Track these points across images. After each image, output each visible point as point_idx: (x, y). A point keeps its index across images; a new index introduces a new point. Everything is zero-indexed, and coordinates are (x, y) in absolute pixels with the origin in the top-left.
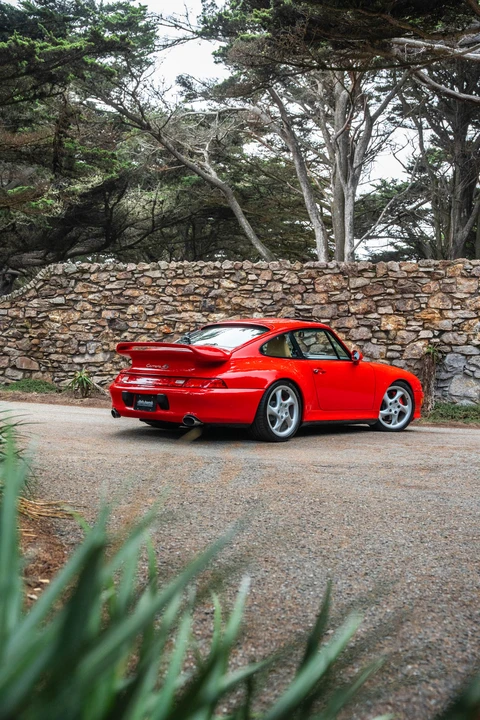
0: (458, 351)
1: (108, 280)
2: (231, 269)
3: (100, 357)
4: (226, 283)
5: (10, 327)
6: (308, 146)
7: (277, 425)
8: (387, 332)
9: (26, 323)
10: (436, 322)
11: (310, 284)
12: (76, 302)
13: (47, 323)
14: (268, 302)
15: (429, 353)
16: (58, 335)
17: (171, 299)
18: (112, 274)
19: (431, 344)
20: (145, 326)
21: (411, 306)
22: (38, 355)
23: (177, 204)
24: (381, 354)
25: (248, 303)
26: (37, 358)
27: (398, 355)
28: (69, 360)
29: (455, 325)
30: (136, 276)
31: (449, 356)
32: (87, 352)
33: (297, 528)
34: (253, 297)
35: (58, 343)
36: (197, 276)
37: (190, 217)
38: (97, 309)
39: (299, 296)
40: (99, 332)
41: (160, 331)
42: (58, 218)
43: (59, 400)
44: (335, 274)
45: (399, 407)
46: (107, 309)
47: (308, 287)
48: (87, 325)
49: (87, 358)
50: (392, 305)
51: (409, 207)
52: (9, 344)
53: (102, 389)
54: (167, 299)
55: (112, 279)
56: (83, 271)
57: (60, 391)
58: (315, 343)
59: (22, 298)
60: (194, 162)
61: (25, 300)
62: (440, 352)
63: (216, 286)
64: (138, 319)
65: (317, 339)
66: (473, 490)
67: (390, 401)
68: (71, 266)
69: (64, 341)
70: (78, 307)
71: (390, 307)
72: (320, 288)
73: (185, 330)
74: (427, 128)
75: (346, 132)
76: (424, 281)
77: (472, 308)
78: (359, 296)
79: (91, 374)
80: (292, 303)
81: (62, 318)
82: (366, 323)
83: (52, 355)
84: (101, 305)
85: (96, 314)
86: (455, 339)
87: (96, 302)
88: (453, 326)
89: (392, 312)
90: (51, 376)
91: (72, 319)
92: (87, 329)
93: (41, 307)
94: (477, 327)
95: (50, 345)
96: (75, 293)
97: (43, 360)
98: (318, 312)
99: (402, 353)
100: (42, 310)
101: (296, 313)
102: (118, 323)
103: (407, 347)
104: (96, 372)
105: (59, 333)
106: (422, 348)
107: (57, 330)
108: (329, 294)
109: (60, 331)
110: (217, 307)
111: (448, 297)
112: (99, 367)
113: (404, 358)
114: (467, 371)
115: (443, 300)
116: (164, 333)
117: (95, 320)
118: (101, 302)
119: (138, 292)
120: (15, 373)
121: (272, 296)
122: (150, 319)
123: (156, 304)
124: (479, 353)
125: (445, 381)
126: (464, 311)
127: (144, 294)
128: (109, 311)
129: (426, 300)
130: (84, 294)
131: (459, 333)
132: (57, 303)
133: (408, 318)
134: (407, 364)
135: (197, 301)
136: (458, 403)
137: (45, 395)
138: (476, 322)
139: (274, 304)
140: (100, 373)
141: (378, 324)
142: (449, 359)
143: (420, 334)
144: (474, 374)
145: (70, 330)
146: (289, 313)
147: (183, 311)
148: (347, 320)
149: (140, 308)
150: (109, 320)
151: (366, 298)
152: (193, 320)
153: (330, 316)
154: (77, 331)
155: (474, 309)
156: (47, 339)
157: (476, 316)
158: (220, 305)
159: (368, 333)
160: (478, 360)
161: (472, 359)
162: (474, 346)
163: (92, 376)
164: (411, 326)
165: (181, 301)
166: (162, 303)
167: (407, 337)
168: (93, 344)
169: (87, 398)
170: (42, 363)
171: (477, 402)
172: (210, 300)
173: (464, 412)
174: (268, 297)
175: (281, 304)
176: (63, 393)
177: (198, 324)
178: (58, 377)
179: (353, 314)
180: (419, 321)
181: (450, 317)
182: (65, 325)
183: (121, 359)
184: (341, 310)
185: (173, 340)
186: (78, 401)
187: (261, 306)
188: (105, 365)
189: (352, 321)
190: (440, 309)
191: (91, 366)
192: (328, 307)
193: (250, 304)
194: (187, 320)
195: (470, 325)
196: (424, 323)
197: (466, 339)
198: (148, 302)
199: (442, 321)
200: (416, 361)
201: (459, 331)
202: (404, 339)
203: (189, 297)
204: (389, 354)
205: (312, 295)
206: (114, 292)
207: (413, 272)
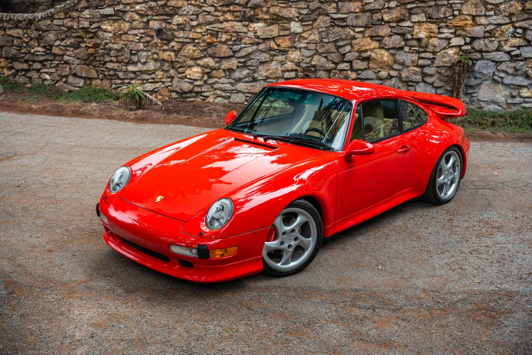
0: (488, 57)
3: (151, 66)
5: (67, 37)
8: (419, 40)
9: (81, 33)
10: (468, 29)
13: (100, 33)
15: (460, 62)
16: (111, 45)
17: (213, 9)
19: (463, 51)
20: (191, 36)
21: (444, 13)
22: (97, 63)
24: (413, 62)
25: (285, 13)
26: (94, 66)
27: (429, 62)
28: (124, 68)
29: (487, 32)
31: (479, 63)
32: (139, 61)
34: (290, 6)
35: (112, 53)
38: (145, 20)
39: (334, 5)
40: (148, 42)
41: (204, 41)
43: (115, 113)
46: (154, 20)
48: (136, 35)
49: (140, 66)
50: (425, 12)
52: (68, 53)
54: (208, 9)
57: (118, 98)
58: (350, 52)
59: (74, 8)
61: (77, 10)
62: (470, 59)
64: (183, 29)
65: (352, 47)
69: (118, 51)
70: (127, 17)
71: (423, 15)
73: (227, 40)
77: (506, 13)
78: (392, 4)
79: (144, 82)
80: (327, 12)
81: (112, 28)
82: (399, 31)
83: (108, 64)
84: (147, 15)
85: (144, 24)
86: (486, 46)
87: (143, 13)
88: (485, 32)
89: (425, 20)
90: (109, 83)
91: (123, 29)
92: (137, 39)
93: (93, 18)
94: (509, 33)
95: (105, 54)
96: (123, 4)
97: (100, 69)
98: (352, 21)
99: (433, 61)
100: (94, 21)
101: (331, 22)
102: (165, 33)
103: (439, 54)
104: (148, 79)
105: (111, 43)
106: (452, 55)
107: (110, 40)
108: (363, 2)
109: (113, 41)
110: (256, 17)
111: (482, 3)
112: (151, 74)
113: (434, 65)
114: (496, 77)
115: (477, 6)
116: (208, 43)
117: (144, 30)
118: (148, 13)
119: (181, 2)
120: (77, 80)
121: (308, 6)
122: (194, 29)
123: (198, 14)
124: (509, 59)
125: (474, 87)
126: (497, 17)
127: (186, 4)
128: (156, 21)
129: (459, 7)
130: (131, 5)
131: (490, 39)
132: (107, 13)
133: (440, 25)
134: (437, 71)
135: (237, 11)
136: (485, 109)
137: (103, 106)
138: (509, 28)
139: (310, 14)
140: (152, 81)
141: (411, 32)
142: (479, 66)
143: (451, 42)
144: (502, 80)
145: (121, 40)
146: (324, 22)
147: (225, 21)
148: (381, 29)
149: (184, 18)
150: (156, 30)
151: (399, 6)
152: (234, 30)
153: (364, 25)
154: (128, 41)
155: (507, 15)
156: (101, 49)
157: (509, 21)
158: (258, 15)
159: (401, 41)
160: (507, 67)
161: (501, 66)
162: (505, 53)
163: (146, 83)
164: (443, 33)
165: (223, 12)
166: (204, 13)
167: (438, 44)
168: (144, 54)
169: (141, 111)
170: (99, 71)
171: (503, 106)
172: (249, 9)
173: (491, 119)
174: (304, 6)
175: (317, 13)
176: (120, 100)
177: (239, 34)
178: (115, 84)
179: (386, 22)
180: (451, 28)
181: (482, 23)
182: (116, 35)
183: (171, 68)
184: (375, 18)
185: (216, 50)
186: (132, 114)
187: (298, 15)
188: (157, 73)
189: (385, 30)
190: (472, 16)
191: (143, 73)
192: (362, 16)
193: (288, 13)
194: (229, 30)
195: (502, 31)
196: (456, 30)
197: (497, 46)
198: (191, 13)
199: (474, 28)
200: (446, 68)
201: (491, 37)
202: (435, 46)
203: (229, 7)
204: (421, 62)
205: (347, 4)
206: (159, 3)
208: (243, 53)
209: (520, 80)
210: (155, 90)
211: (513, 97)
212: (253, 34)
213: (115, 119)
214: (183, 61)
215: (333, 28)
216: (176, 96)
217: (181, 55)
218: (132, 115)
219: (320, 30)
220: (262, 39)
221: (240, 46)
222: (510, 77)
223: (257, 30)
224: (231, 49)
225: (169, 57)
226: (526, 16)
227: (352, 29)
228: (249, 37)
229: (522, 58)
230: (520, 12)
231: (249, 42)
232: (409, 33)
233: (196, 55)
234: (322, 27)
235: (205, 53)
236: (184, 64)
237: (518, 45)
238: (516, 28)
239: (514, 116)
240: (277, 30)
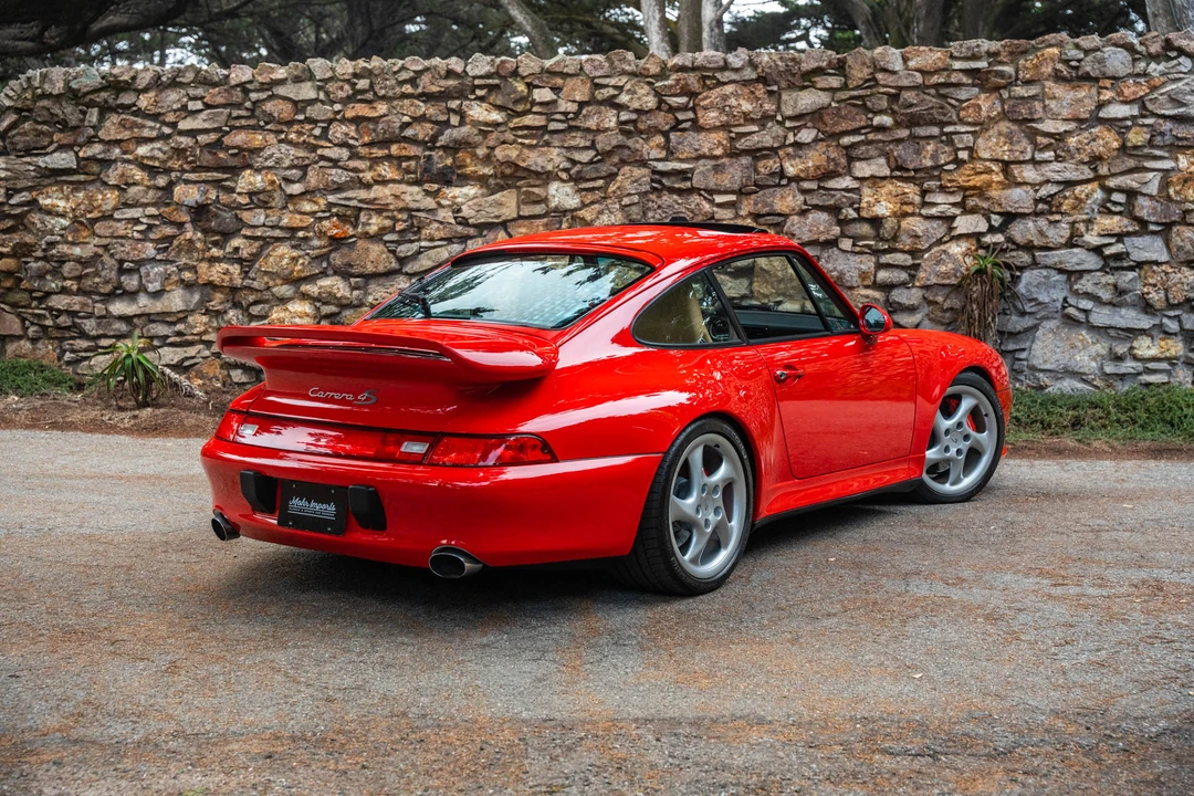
0: (1049, 261)
1: (184, 107)
2: (488, 76)
3: (176, 300)
4: (479, 112)
8: (876, 222)
10: (994, 193)
11: (684, 108)
13: (35, 218)
14: (585, 157)
15: (981, 272)
16: (64, 248)
17: (345, 153)
18: (192, 92)
19: (986, 247)
20: (285, 221)
21: (934, 157)
22: (19, 296)
24: (863, 276)
25: (535, 160)
26: (15, 305)
27: (904, 276)
28: (99, 308)
29: (1041, 200)
30: (254, 96)
31: (1027, 276)
32: (142, 289)
34: (548, 144)
35: (67, 267)
36: (404, 96)
38: (161, 181)
39: (660, 139)
40: (169, 239)
41: (321, 234)
43: (76, 417)
44: (745, 83)
46: (187, 182)
47: (681, 116)
48: (136, 221)
49: (143, 301)
50: (887, 155)
53: (184, 381)
54: (333, 153)
55: (192, 106)
56: (115, 86)
57: (80, 387)
62: (1008, 266)
63: (454, 120)
64: (265, 205)
67: (945, 424)
68: (89, 75)
69: (83, 262)
70: (113, 176)
71: (882, 161)
72: (711, 117)
73: (383, 230)
76: (963, 94)
77: (1083, 156)
78: (806, 136)
79: (156, 343)
80: (641, 156)
81: (71, 204)
82: (824, 201)
83: (54, 297)
84: (170, 170)
85: (160, 194)
86: (1041, 233)
87: (157, 164)
88: (1037, 201)
89: (887, 172)
90: (54, 351)
91: (100, 205)
92: (138, 231)
93: (16, 178)
94: (1094, 202)
95: (48, 272)
96: (101, 141)
97: (30, 311)
98: (705, 177)
99: (913, 272)
100: (19, 186)
101: (652, 181)
102: (216, 216)
103: (926, 256)
104: (167, 337)
105: (67, 242)
106: (960, 257)
107: (62, 236)
108: (731, 132)
109: (70, 239)
110: (459, 172)
111: (1024, 132)
112: (174, 324)
113: (917, 284)
114: (1071, 311)
115: (1011, 139)
116: (332, 238)
117: (158, 209)
118: (169, 164)
119: (261, 137)
121: (593, 142)
122: (295, 204)
123: (307, 166)
124: (1100, 266)
125: (1019, 337)
126: (1063, 165)
127: (275, 141)
128: (191, 186)
129: (969, 141)
130: (125, 144)
131: (1051, 218)
132: (57, 167)
133: (925, 185)
134: (925, 298)
135: (408, 158)
136: (1050, 389)
137: (41, 402)
138: (1093, 191)
139: (599, 161)
140: (178, 339)
141: (853, 203)
142: (1028, 284)
143: (955, 225)
144: (1087, 318)
145: (94, 234)
146: (636, 181)
147: (377, 182)
148: (779, 195)
149: (269, 176)
150: (191, 207)
151: (822, 140)
152: (401, 205)
153: (736, 187)
154: (112, 237)
155: (1087, 159)
156: (37, 259)
157: (1091, 176)
158: (465, 166)
159: (831, 225)
160: (1097, 284)
161: (1083, 281)
162: (1088, 250)
163: (159, 347)
164: (934, 204)
165: (370, 159)
166: (322, 163)
167: (923, 231)
168: (156, 269)
169: (149, 409)
170: (29, 317)
171: (1095, 383)
172: (441, 153)
173: (1070, 413)
174: (583, 143)
175: (616, 159)
176: (86, 392)
177: (414, 213)
178: (73, 351)
179: (790, 180)
180: (953, 193)
181: (1028, 180)
182: (81, 223)
183: (229, 305)
184: (763, 170)
185: (354, 255)
186: (125, 419)
187: (567, 165)
188: (190, 319)
189: (791, 198)
190: (1003, 161)
191: (154, 321)
192: (731, 165)
193: (540, 161)
194: (387, 204)
195: (1076, 198)
196: (965, 198)
197: (1067, 233)
198: (287, 163)
199: (1008, 192)
200: (946, 291)
201: (1052, 213)
202: (917, 237)
203: (389, 148)
204: (883, 275)
205: (691, 137)
206: (202, 139)
207: (937, 71)
208: (424, 262)
209: (1129, 317)
210: (186, 364)
211: (1119, 358)
212: (450, 214)
213: (76, 429)
214: (263, 286)
215: (659, 197)
216: (244, 379)
217: (259, 270)
218: (126, 421)
219: (626, 201)
220: (474, 226)
221: (416, 244)
222: (1106, 310)
223: (463, 204)
224: (393, 252)
225: (227, 278)
226: (1131, 163)
227: (705, 198)
228: (441, 223)
229: (1132, 263)
230: (1115, 153)
231: (442, 234)
232: (851, 205)
233: (299, 271)
234: (630, 195)
235: (324, 265)
236: (267, 295)
237: (1117, 230)
238: (1109, 191)
239: (1127, 406)
240: (513, 204)
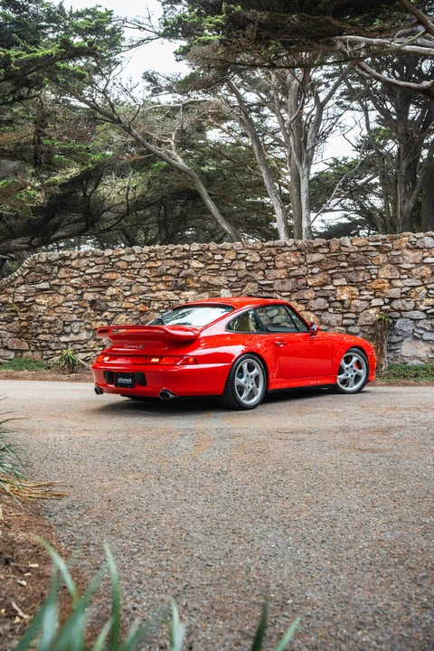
0: (407, 316)
1: (88, 265)
2: (198, 251)
3: (84, 336)
4: (195, 264)
5: (1, 311)
6: (265, 131)
7: (245, 395)
8: (342, 302)
9: (15, 307)
10: (386, 291)
11: (271, 261)
12: (60, 286)
13: (34, 306)
15: (380, 319)
16: (44, 317)
17: (146, 280)
18: (91, 259)
19: (382, 311)
20: (124, 306)
21: (363, 277)
22: (28, 336)
23: (149, 188)
24: (338, 322)
25: (216, 281)
26: (26, 339)
27: (353, 322)
28: (56, 339)
29: (403, 293)
30: (113, 260)
31: (399, 321)
32: (72, 331)
33: (262, 498)
34: (220, 275)
35: (45, 324)
36: (168, 259)
37: (161, 200)
38: (79, 292)
39: (261, 273)
40: (82, 313)
41: (137, 310)
42: (41, 207)
43: (48, 377)
44: (293, 251)
45: (355, 371)
46: (88, 292)
47: (269, 264)
48: (70, 307)
49: (72, 337)
50: (346, 277)
51: (360, 182)
52: (1, 327)
53: (87, 364)
54: (142, 280)
55: (91, 264)
56: (64, 258)
57: (49, 368)
59: (10, 285)
60: (162, 151)
61: (13, 286)
62: (390, 317)
63: (186, 267)
64: (116, 300)
66: (420, 450)
67: (346, 366)
68: (55, 255)
69: (51, 322)
70: (62, 291)
71: (344, 279)
72: (280, 264)
73: (160, 308)
74: (373, 110)
75: (299, 118)
76: (373, 254)
77: (418, 277)
78: (316, 270)
79: (77, 351)
80: (255, 279)
81: (47, 301)
82: (323, 294)
83: (40, 335)
84: (82, 288)
85: (79, 297)
86: (403, 305)
87: (78, 286)
88: (402, 293)
89: (346, 283)
90: (40, 355)
91: (57, 302)
92: (71, 311)
93: (28, 293)
94: (423, 294)
95: (38, 326)
96: (58, 278)
97: (32, 341)
98: (279, 286)
99: (356, 320)
100: (29, 295)
101: (259, 288)
102: (99, 304)
103: (361, 314)
104: (80, 349)
106: (374, 315)
107: (44, 313)
108: (288, 269)
109: (46, 314)
110: (188, 286)
111: (396, 268)
112: (83, 344)
113: (358, 325)
114: (415, 334)
115: (392, 270)
116: (141, 312)
117: (78, 302)
118: (82, 286)
119: (115, 275)
120: (8, 353)
121: (237, 274)
122: (127, 299)
123: (132, 285)
124: (426, 317)
125: (396, 344)
126: (411, 280)
127: (120, 276)
128: (90, 293)
129: (376, 271)
130: (67, 279)
131: (407, 299)
132: (42, 288)
133: (360, 288)
134: (361, 330)
135: (169, 281)
136: (409, 363)
137: (36, 372)
138: (423, 289)
139: (239, 281)
140: (84, 350)
141: (334, 295)
142: (399, 324)
143: (372, 302)
144: (422, 336)
145: (55, 312)
146: (253, 288)
147: (157, 290)
148: (306, 292)
149: (118, 289)
150: (90, 301)
151: (321, 272)
152: (166, 298)
153: (290, 290)
154: (61, 313)
155: (420, 278)
156: (35, 322)
157: (422, 284)
158: (190, 284)
159: (325, 303)
160: (425, 324)
161: (420, 323)
162: (421, 311)
163: (78, 353)
164: (364, 295)
165: (155, 282)
166: (137, 284)
167: (360, 305)
168: (77, 324)
169: (74, 374)
170: (31, 343)
171: (425, 361)
172: (181, 279)
173: (415, 372)
174: (233, 275)
175: (245, 280)
176: (51, 369)
177: (171, 301)
178: (46, 355)
179: (310, 287)
180: (371, 291)
181: (398, 286)
182: (50, 308)
184: (300, 283)
185: (149, 317)
186: (65, 377)
187: (227, 283)
188: (89, 342)
189: (310, 293)
190: (389, 279)
191: (76, 344)
192: (288, 281)
194: (161, 298)
195: (416, 292)
196: (375, 292)
197: (413, 305)
198: (125, 284)
199: (391, 290)
200: (369, 327)
202: (358, 307)
203: (162, 278)
204: (345, 322)
205: (273, 271)
206: (94, 276)
207: (363, 246)
210: (87, 359)
211: (433, 352)
212: (184, 301)
213: (48, 380)
215: (261, 294)
222: (429, 334)
223: (189, 298)
225: (102, 327)
227: (279, 294)
230: (430, 275)
233: (129, 324)
234: (250, 293)
235: (138, 321)
237: (432, 304)
238: (428, 289)
240: (207, 297)
